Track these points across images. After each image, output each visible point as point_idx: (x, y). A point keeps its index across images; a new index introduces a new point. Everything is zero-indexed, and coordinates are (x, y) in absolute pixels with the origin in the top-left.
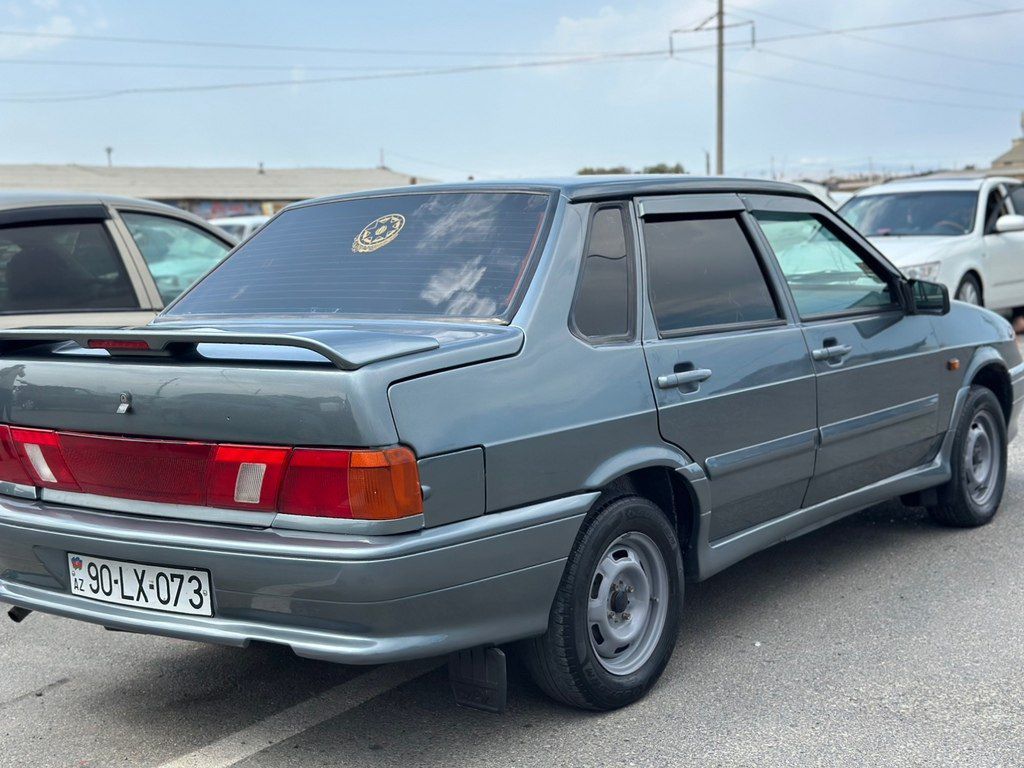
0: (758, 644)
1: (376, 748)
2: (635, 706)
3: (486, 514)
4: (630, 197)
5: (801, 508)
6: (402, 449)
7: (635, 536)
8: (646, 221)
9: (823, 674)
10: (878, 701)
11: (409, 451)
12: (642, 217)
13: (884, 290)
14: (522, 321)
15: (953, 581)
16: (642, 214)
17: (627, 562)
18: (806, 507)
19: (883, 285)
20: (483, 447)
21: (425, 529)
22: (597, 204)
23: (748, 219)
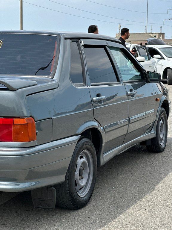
0: (114, 188)
1: (4, 224)
2: (85, 207)
3: (52, 141)
4: (79, 38)
5: (123, 144)
6: (31, 118)
7: (86, 151)
8: (84, 47)
9: (139, 196)
10: (160, 203)
11: (33, 119)
12: (83, 46)
13: (139, 75)
14: (56, 77)
15: (162, 168)
16: (83, 44)
17: (83, 160)
18: (124, 144)
19: (139, 73)
20: (52, 118)
21: (36, 146)
22: (71, 40)
23: (108, 48)
